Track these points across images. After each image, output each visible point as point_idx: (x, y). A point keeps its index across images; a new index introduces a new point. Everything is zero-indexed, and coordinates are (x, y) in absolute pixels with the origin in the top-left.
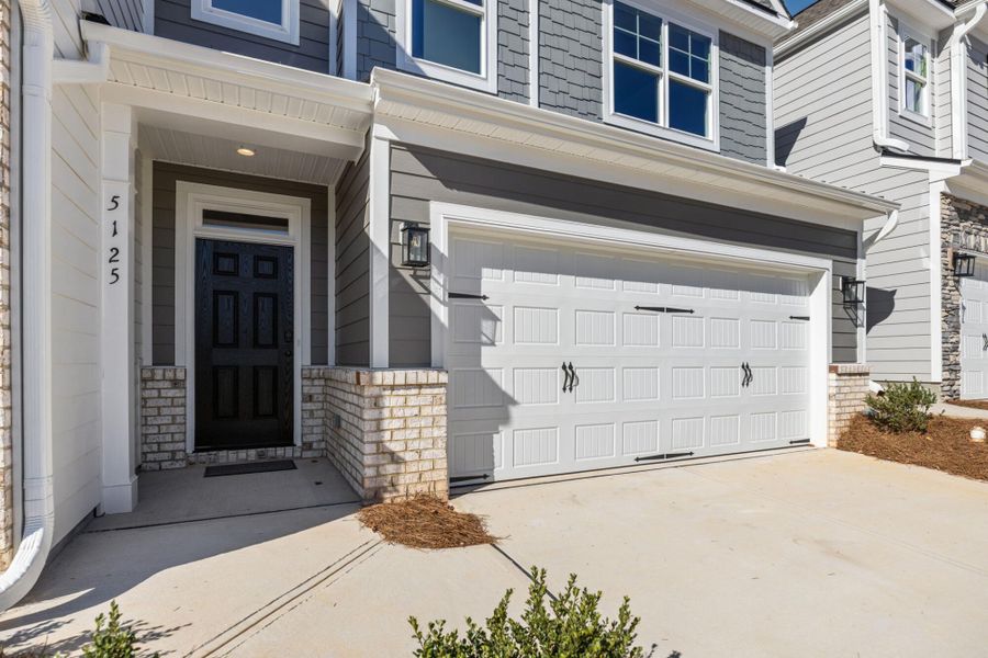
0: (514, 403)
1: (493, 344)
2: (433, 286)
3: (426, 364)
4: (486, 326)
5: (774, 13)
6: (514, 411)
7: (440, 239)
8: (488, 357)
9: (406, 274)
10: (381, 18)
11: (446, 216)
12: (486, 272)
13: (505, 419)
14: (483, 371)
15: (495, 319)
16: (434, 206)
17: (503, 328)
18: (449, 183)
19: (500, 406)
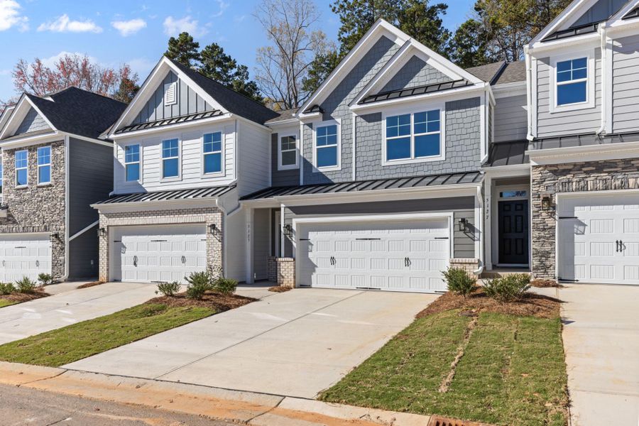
0: (317, 266)
1: (311, 251)
2: (294, 239)
3: (291, 257)
4: (310, 247)
5: (472, 85)
6: (316, 269)
7: (294, 227)
8: (310, 255)
9: (288, 236)
10: (308, 160)
11: (296, 221)
12: (310, 233)
13: (314, 271)
14: (309, 259)
15: (312, 245)
16: (293, 220)
17: (314, 247)
18: (297, 214)
19: (313, 267)
